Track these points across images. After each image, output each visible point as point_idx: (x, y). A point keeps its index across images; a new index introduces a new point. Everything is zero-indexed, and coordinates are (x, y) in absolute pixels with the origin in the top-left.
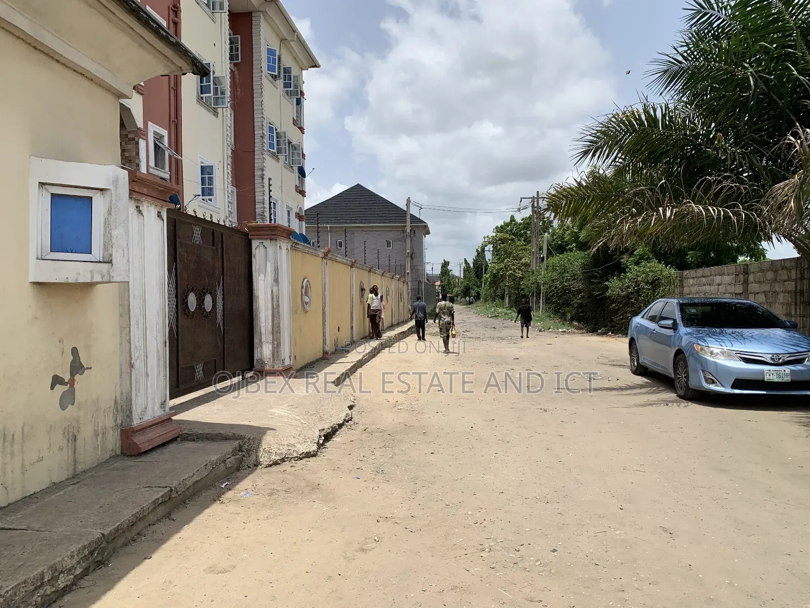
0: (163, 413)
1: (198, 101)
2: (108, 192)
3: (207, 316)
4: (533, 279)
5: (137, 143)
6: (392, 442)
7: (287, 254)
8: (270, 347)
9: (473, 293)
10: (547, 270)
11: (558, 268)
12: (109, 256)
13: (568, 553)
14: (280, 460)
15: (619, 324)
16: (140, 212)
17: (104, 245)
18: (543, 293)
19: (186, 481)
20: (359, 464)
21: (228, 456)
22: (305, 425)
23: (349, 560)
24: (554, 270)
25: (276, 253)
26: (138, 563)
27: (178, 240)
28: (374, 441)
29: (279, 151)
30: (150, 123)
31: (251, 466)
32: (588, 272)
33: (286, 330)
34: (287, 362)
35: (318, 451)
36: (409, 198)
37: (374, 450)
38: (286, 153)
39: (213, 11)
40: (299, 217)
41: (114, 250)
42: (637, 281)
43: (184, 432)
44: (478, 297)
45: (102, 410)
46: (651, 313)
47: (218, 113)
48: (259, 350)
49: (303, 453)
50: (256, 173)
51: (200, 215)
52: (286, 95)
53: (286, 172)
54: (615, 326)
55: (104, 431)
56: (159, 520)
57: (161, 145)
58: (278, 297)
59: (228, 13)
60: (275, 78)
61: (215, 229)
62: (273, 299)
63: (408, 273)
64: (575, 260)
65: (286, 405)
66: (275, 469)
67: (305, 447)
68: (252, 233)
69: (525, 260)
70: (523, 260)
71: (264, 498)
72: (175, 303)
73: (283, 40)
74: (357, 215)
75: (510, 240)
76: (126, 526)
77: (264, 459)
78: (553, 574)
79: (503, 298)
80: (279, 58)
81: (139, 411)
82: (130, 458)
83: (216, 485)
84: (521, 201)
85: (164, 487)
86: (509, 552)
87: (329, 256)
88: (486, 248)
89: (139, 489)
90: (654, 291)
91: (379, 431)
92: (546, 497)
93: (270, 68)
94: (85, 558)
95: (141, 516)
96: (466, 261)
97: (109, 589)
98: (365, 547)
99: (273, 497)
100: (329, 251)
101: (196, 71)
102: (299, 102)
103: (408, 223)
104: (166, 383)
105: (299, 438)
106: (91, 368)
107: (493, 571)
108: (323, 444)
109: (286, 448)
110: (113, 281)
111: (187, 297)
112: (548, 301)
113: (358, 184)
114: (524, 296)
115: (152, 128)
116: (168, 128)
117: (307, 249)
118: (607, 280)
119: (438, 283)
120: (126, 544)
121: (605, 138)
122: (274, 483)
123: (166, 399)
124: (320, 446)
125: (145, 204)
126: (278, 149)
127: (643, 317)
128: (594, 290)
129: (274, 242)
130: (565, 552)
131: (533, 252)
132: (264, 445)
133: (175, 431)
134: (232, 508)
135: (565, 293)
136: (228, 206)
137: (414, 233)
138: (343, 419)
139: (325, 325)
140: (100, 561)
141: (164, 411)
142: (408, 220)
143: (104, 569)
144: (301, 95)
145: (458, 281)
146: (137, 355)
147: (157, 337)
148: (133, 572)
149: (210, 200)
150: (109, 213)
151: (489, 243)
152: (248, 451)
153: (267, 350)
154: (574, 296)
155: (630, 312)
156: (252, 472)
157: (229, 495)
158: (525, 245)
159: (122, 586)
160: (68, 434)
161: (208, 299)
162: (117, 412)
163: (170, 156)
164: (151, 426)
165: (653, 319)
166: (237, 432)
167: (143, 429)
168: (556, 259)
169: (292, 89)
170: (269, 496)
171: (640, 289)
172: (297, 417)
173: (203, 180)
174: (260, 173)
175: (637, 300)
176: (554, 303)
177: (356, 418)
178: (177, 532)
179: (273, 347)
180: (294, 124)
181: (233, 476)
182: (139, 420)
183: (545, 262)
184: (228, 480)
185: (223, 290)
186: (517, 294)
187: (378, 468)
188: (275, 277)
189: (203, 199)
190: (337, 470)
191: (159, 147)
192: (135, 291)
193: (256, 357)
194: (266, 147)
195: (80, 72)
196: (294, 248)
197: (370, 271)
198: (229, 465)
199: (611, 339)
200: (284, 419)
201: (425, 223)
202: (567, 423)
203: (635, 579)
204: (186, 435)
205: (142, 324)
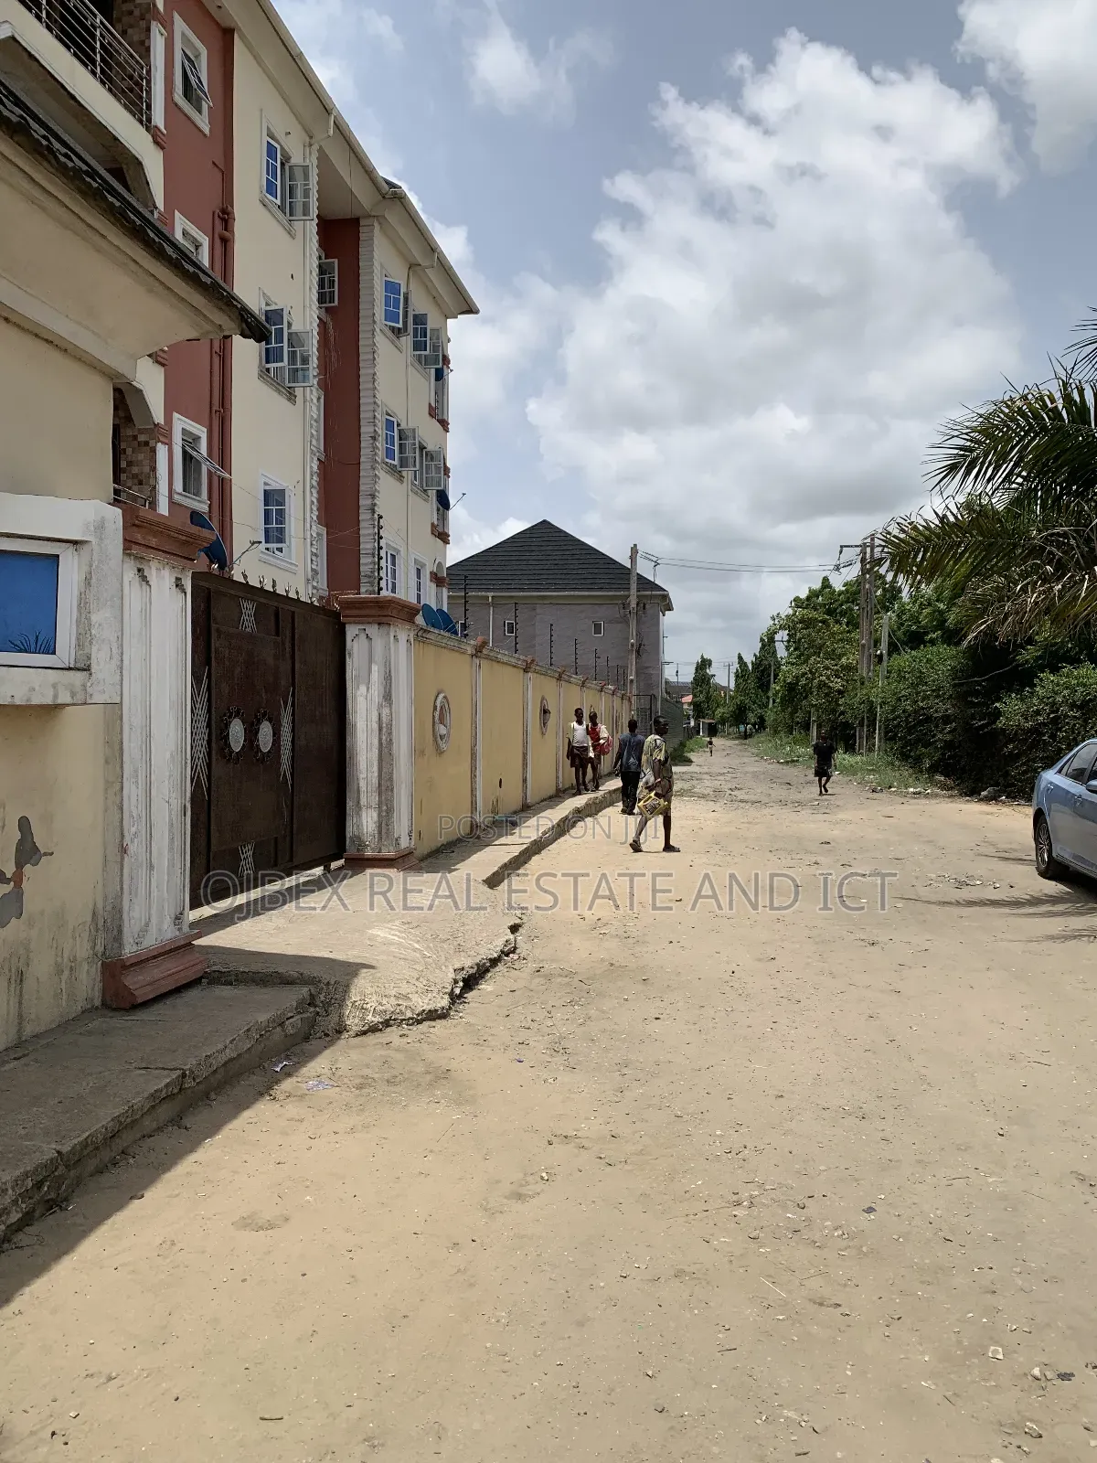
0: (177, 933)
1: (260, 376)
2: (86, 547)
3: (262, 760)
4: (861, 694)
5: (154, 451)
6: (586, 995)
7: (408, 650)
8: (375, 815)
9: (752, 717)
10: (888, 678)
11: (907, 676)
12: (85, 658)
13: (895, 1216)
14: (382, 1023)
15: (1019, 781)
16: (144, 579)
17: (78, 639)
18: (880, 721)
19: (211, 1060)
20: (523, 1035)
21: (290, 1015)
22: (430, 960)
23: (493, 1214)
24: (902, 678)
25: (387, 647)
26: (120, 1207)
27: (214, 626)
28: (553, 994)
29: (403, 462)
30: (176, 415)
31: (330, 1033)
32: (962, 684)
33: (403, 786)
34: (404, 843)
35: (450, 1008)
36: (635, 545)
37: (553, 1010)
38: (415, 466)
39: (291, 218)
40: (437, 580)
41: (94, 649)
42: (1054, 703)
43: (214, 968)
44: (761, 724)
45: (71, 927)
46: (1076, 764)
47: (296, 397)
48: (355, 821)
49: (424, 1011)
50: (362, 502)
51: (254, 582)
52: (416, 364)
53: (416, 501)
54: (1013, 785)
55: (73, 965)
56: (160, 1129)
57: (194, 454)
58: (390, 725)
59: (316, 221)
60: (398, 332)
61: (281, 606)
62: (380, 729)
63: (632, 681)
64: (940, 661)
65: (397, 923)
66: (371, 1039)
67: (426, 1001)
68: (348, 612)
69: (848, 659)
70: (844, 660)
71: (349, 1094)
72: (206, 738)
73: (412, 266)
74: (542, 577)
75: (820, 622)
76: (100, 1137)
77: (353, 1021)
78: (865, 1254)
79: (806, 727)
80: (406, 299)
81: (136, 929)
82: (117, 1013)
83: (266, 1066)
84: (841, 552)
85: (171, 1070)
86: (785, 1208)
87: (485, 651)
88: (777, 637)
89: (128, 1070)
90: (1086, 721)
91: (565, 973)
92: (861, 1108)
93: (391, 316)
94: (26, 1195)
95: (129, 1120)
96: (740, 658)
97: (66, 1252)
98: (523, 1191)
99: (365, 1091)
100: (485, 643)
101: (247, 332)
102: (440, 376)
103: (633, 591)
104: (184, 880)
105: (417, 983)
106: (52, 854)
107: (753, 1245)
108: (460, 996)
109: (395, 1002)
110: (93, 702)
111: (227, 726)
112: (890, 736)
113: (544, 521)
114: (846, 725)
115: (180, 423)
116: (208, 423)
117: (444, 641)
118: (999, 699)
119: (688, 699)
120: (100, 1171)
121: (988, 441)
122: (368, 1066)
123: (184, 909)
124: (455, 999)
125: (154, 564)
126: (401, 459)
127: (1060, 771)
128: (973, 717)
129: (384, 629)
130: (888, 1213)
131: (863, 646)
132: (354, 996)
133: (199, 967)
134: (292, 1109)
135: (920, 723)
136: (312, 560)
137: (644, 608)
138: (499, 949)
139: (475, 776)
140: (52, 1199)
141: (179, 929)
142: (634, 586)
143: (59, 1215)
144: (444, 364)
145: (725, 696)
146: (133, 830)
147: (170, 798)
148: (110, 1221)
149: (280, 550)
150: (88, 582)
151: (782, 628)
152: (327, 1005)
153: (369, 819)
154: (937, 726)
155: (1042, 759)
156: (331, 1043)
157: (287, 1085)
158: (848, 632)
159: (89, 1248)
160: (10, 970)
161: (266, 730)
162: (97, 932)
163: (210, 473)
164: (155, 957)
165: (1078, 776)
166: (308, 971)
167: (141, 962)
168: (906, 658)
169: (427, 352)
170: (357, 1089)
171: (1059, 717)
172: (417, 946)
173: (267, 514)
174: (369, 502)
175: (1053, 736)
176: (900, 739)
177: (523, 948)
178: (192, 1150)
179: (379, 815)
180: (430, 414)
181: (297, 1049)
182: (135, 946)
183: (885, 663)
184: (287, 1058)
185: (293, 715)
186: (833, 721)
187: (556, 1043)
188: (385, 692)
189: (267, 549)
190: (482, 1046)
191: (191, 457)
192: (132, 716)
193: (349, 834)
194: (381, 454)
195: (46, 337)
196: (421, 637)
197: (559, 679)
198: (290, 1031)
199: (1005, 810)
200: (392, 948)
201: (665, 590)
202: (910, 967)
203: (1018, 1270)
204: (216, 975)
205: (144, 778)
